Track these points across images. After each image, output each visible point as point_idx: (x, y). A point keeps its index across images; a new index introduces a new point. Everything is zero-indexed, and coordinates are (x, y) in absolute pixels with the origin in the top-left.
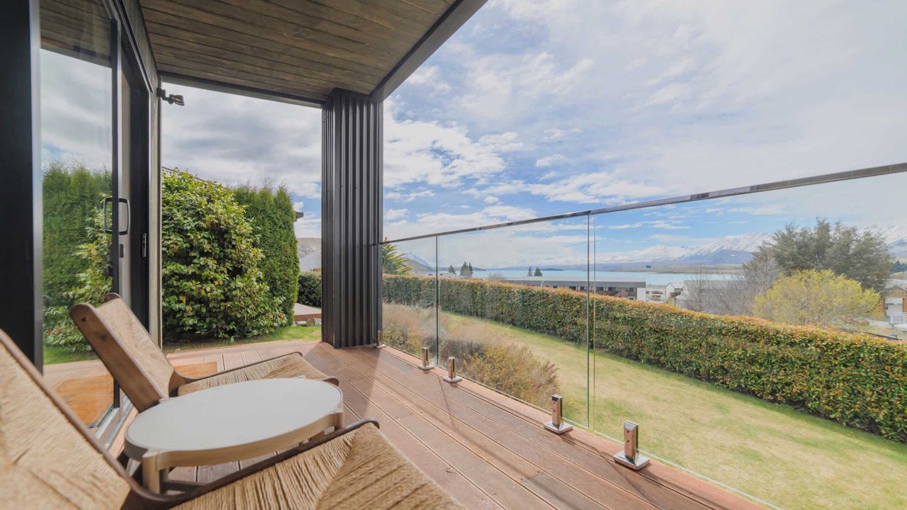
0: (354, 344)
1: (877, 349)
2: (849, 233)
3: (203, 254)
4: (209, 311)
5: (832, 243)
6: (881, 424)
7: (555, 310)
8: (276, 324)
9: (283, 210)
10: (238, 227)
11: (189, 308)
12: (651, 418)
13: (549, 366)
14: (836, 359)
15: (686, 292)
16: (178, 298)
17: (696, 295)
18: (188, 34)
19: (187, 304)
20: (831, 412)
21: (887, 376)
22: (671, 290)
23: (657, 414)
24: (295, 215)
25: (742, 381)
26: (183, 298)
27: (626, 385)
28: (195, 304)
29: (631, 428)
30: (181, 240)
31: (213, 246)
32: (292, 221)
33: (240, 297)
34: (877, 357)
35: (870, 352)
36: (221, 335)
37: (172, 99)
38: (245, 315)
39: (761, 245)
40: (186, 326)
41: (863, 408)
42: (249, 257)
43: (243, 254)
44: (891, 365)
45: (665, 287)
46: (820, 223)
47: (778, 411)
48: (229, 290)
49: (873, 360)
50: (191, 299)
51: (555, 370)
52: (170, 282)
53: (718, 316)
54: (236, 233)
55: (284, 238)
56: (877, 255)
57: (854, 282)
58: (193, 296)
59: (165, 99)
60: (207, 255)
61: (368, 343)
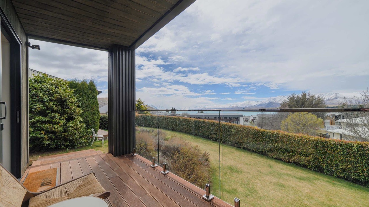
0: (123, 154)
1: (323, 142)
2: (313, 97)
3: (53, 111)
4: (56, 137)
5: (307, 101)
6: (324, 169)
7: (208, 128)
8: (89, 141)
9: (92, 91)
10: (70, 99)
11: (46, 136)
12: (245, 172)
13: (206, 153)
14: (309, 146)
15: (257, 119)
16: (41, 132)
17: (261, 120)
18: (41, 20)
19: (45, 134)
20: (308, 166)
21: (326, 152)
22: (252, 118)
23: (247, 171)
24: (97, 92)
25: (278, 155)
26: (43, 132)
27: (235, 159)
28: (49, 134)
29: (237, 201)
30: (42, 106)
31: (58, 108)
32: (97, 95)
33: (71, 130)
34: (323, 145)
35: (320, 143)
36: (62, 147)
37: (34, 47)
38: (74, 138)
39: (283, 101)
40: (45, 144)
41: (318, 163)
42: (76, 112)
43: (73, 111)
44: (327, 148)
45: (250, 116)
46: (303, 93)
47: (290, 166)
48: (66, 127)
49: (322, 146)
50: (47, 132)
51: (208, 155)
52: (36, 125)
53: (269, 131)
54: (69, 101)
55: (92, 103)
56: (322, 105)
57: (315, 115)
58: (48, 131)
59: (30, 46)
60: (55, 112)
61: (129, 153)
